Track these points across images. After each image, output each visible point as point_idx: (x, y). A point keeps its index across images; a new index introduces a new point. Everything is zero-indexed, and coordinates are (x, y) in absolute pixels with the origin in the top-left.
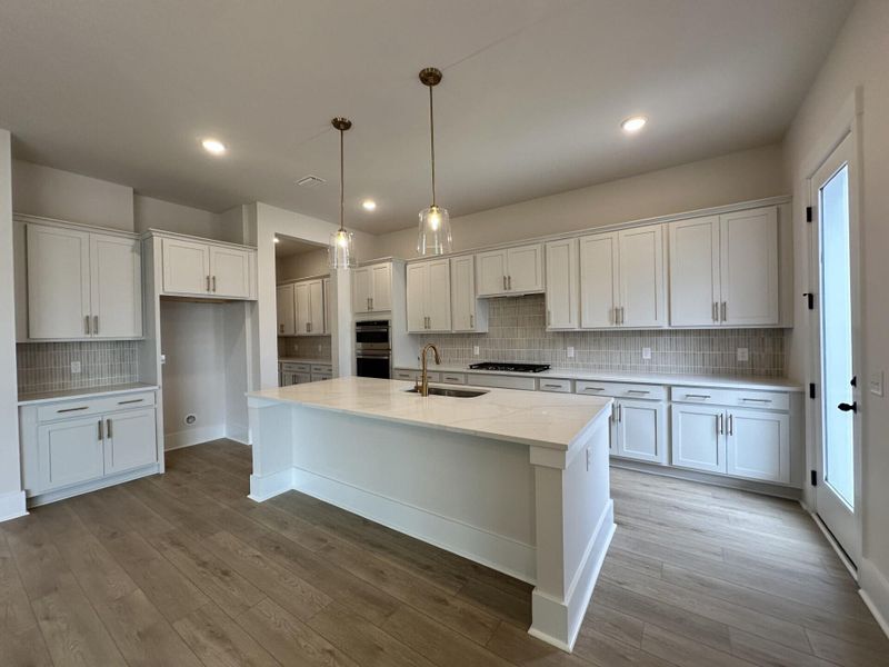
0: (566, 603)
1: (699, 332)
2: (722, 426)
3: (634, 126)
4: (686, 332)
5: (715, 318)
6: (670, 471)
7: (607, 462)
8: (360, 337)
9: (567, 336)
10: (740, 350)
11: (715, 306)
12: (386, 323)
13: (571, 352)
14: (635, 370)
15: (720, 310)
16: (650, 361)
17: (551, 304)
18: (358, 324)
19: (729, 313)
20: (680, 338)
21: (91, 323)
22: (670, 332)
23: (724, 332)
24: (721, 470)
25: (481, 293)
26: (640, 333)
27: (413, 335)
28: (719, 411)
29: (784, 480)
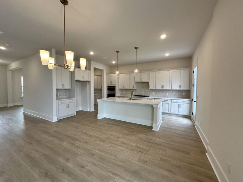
0: (158, 125)
1: (176, 90)
2: (179, 106)
3: (167, 55)
4: (174, 90)
5: (179, 88)
6: (171, 114)
7: (161, 113)
8: (108, 89)
9: (153, 90)
10: (183, 94)
11: (179, 86)
12: (115, 87)
13: (153, 93)
14: (165, 97)
15: (180, 86)
16: (168, 95)
17: (150, 84)
18: (108, 87)
19: (182, 87)
20: (173, 91)
21: (63, 85)
22: (172, 90)
23: (181, 90)
24: (179, 114)
25: (136, 81)
26: (167, 90)
27: (120, 89)
28: (179, 104)
29: (188, 115)
